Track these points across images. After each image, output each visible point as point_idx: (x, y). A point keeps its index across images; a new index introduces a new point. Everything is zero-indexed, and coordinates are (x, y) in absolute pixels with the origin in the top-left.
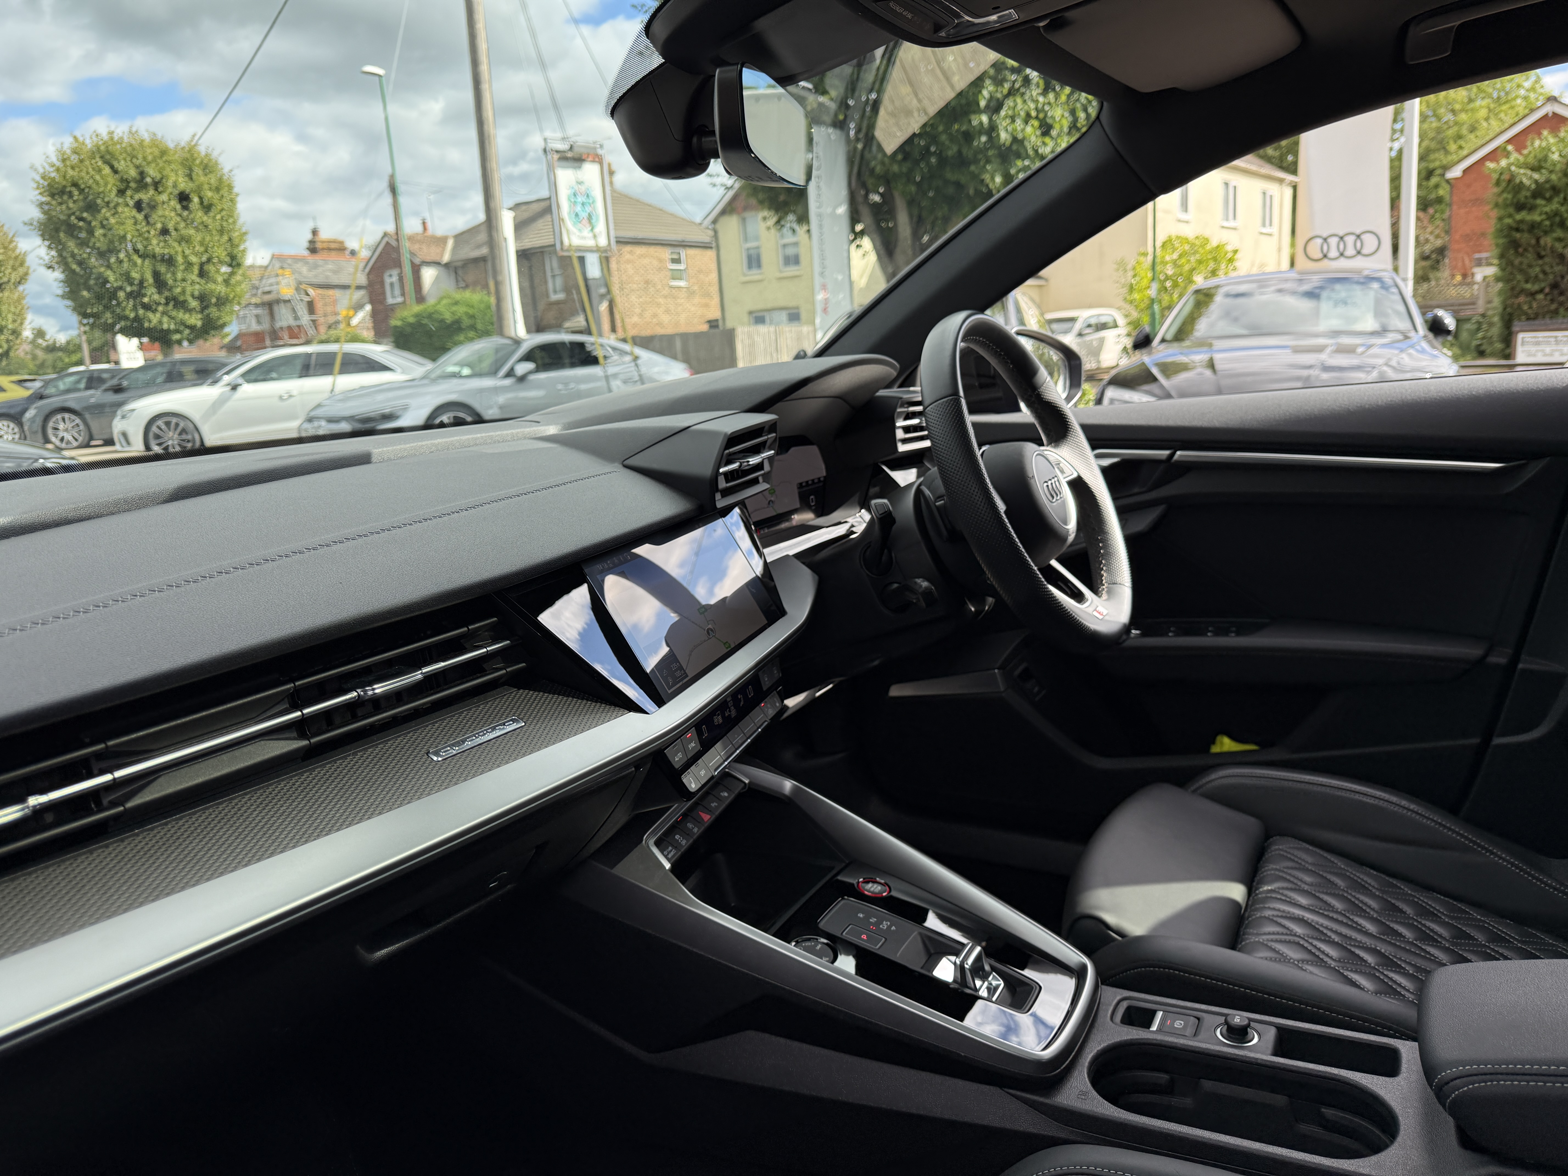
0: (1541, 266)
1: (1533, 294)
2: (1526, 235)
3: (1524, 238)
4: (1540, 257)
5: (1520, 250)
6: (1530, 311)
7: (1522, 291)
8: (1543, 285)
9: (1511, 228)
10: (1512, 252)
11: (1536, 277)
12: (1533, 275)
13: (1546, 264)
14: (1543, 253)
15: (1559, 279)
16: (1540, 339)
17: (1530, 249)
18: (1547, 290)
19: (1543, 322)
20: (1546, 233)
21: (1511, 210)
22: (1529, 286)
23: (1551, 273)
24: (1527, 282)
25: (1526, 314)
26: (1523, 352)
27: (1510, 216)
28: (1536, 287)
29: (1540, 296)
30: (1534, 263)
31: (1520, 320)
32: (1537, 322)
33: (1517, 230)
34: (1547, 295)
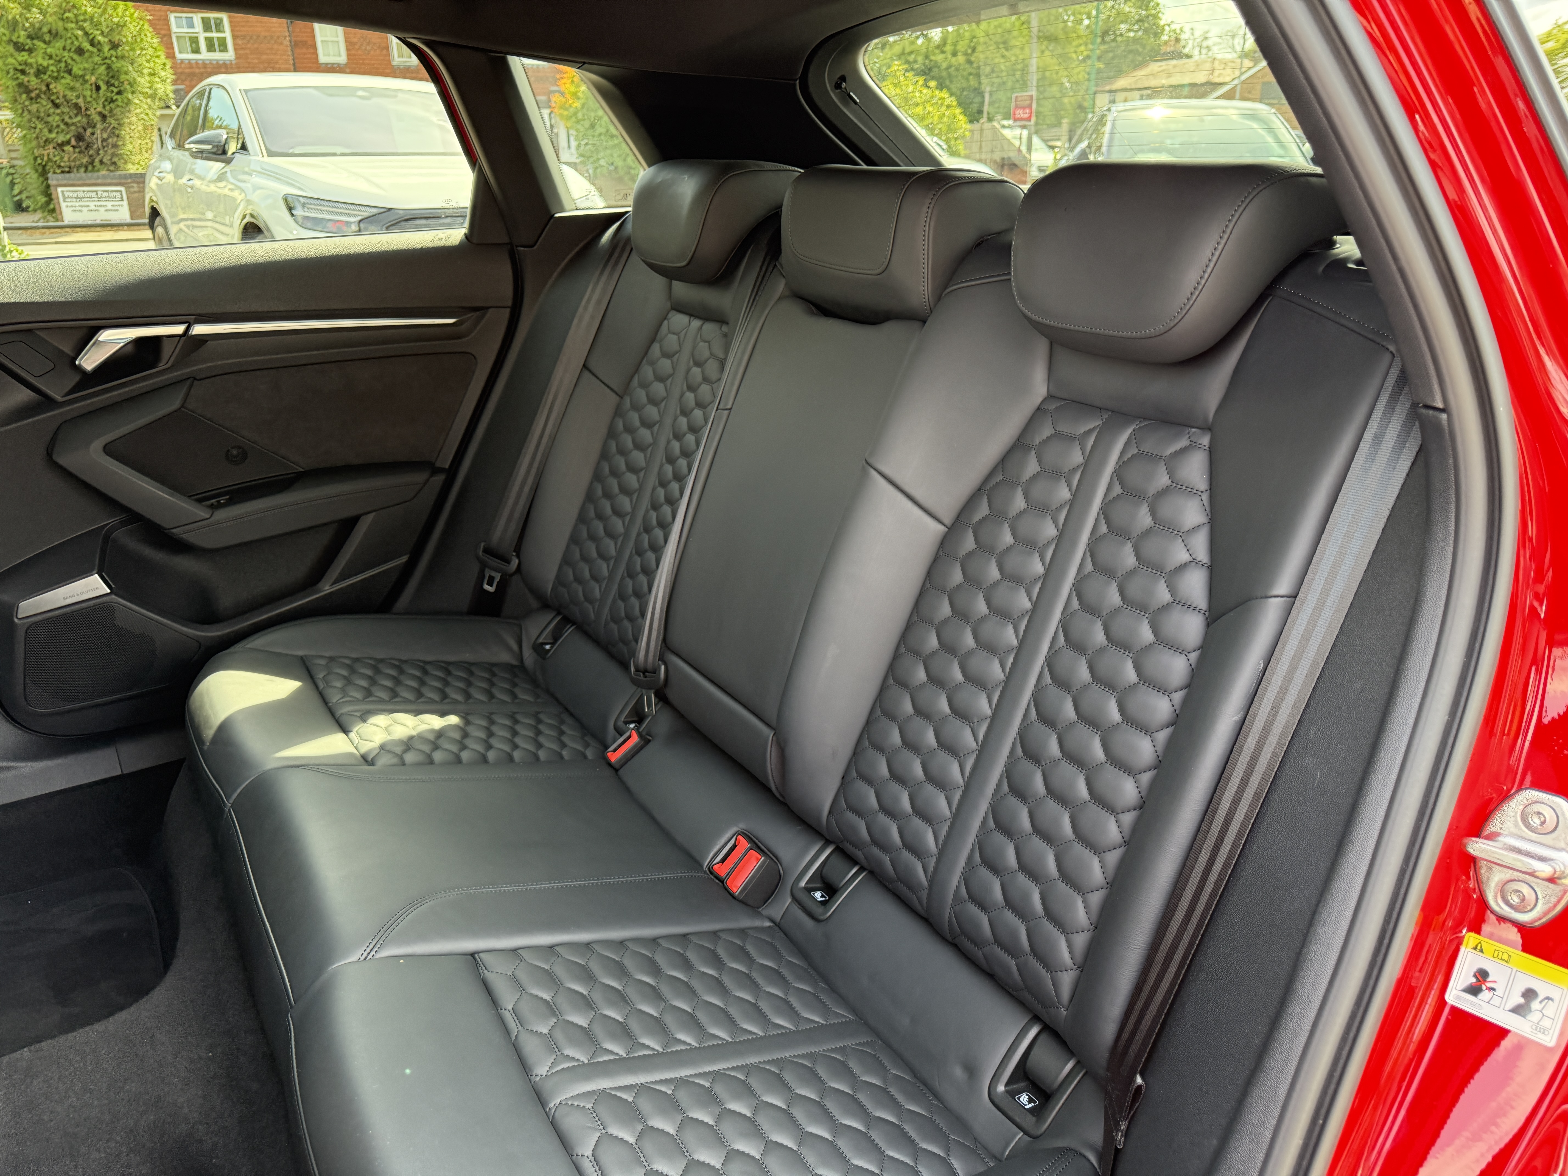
0: (58, 114)
1: (61, 145)
2: (33, 78)
3: (33, 82)
4: (57, 106)
5: (33, 95)
6: (62, 164)
7: (47, 141)
8: (68, 137)
9: (16, 69)
10: (24, 96)
11: (58, 126)
12: (55, 124)
13: (63, 113)
14: (58, 101)
15: (82, 131)
16: (82, 194)
17: (43, 96)
18: (73, 142)
19: (78, 175)
20: (56, 79)
21: (11, 48)
22: (53, 135)
23: (73, 124)
24: (50, 131)
25: (59, 167)
26: (67, 206)
27: (12, 55)
28: (61, 138)
29: (68, 148)
30: (52, 111)
31: (54, 173)
32: (72, 175)
33: (23, 72)
34: (73, 147)
